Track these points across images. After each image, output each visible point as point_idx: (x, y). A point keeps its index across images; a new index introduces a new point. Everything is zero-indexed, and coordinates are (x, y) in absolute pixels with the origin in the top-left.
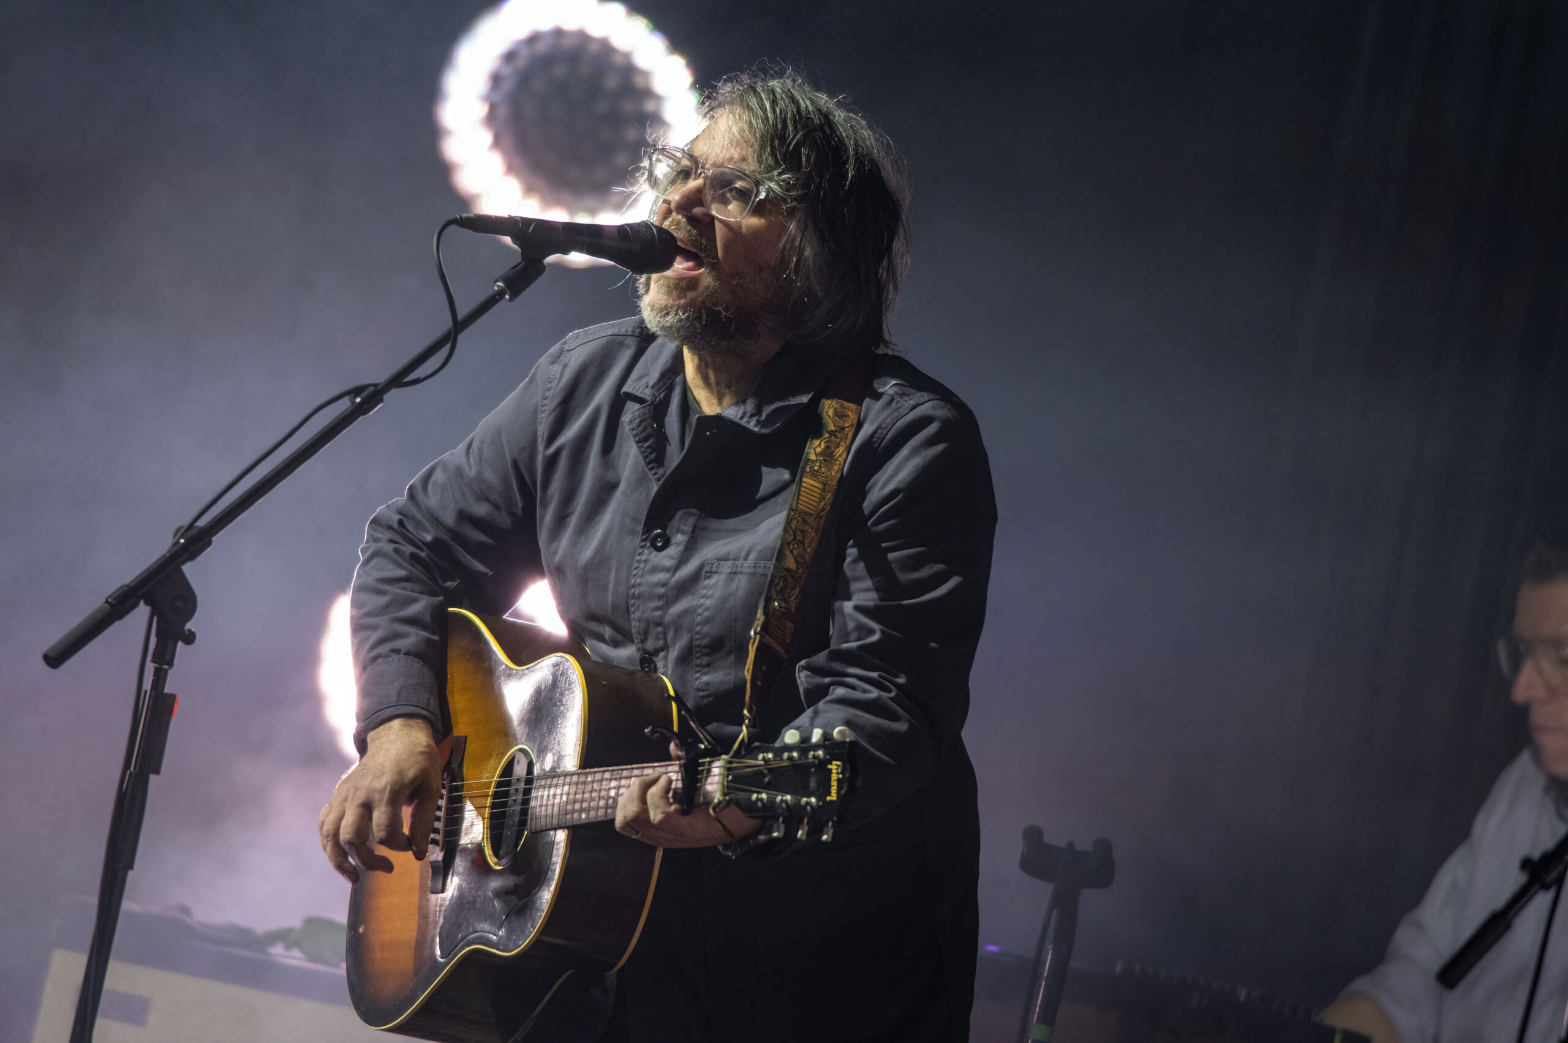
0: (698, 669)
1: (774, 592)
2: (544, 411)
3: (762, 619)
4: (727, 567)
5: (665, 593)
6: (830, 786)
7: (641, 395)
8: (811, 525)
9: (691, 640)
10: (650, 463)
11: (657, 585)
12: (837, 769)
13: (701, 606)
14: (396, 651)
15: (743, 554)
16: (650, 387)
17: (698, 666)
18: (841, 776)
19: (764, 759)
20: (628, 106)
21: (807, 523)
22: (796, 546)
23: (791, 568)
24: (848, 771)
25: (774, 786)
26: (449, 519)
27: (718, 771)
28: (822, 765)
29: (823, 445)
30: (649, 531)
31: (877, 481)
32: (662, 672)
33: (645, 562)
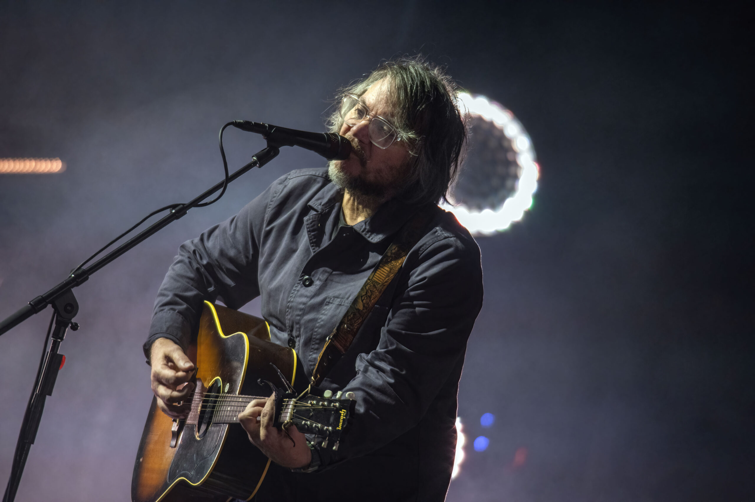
0: (312, 350)
1: (346, 319)
2: (270, 207)
3: (335, 332)
4: (337, 302)
5: (304, 308)
6: (339, 422)
7: (316, 208)
8: (378, 289)
9: (312, 334)
10: (312, 243)
11: (301, 303)
12: (343, 414)
13: (320, 318)
14: (173, 310)
15: (347, 296)
16: (322, 204)
17: (312, 349)
18: (345, 418)
19: (311, 403)
20: (500, 155)
21: (376, 288)
22: (366, 298)
23: (360, 309)
24: (349, 416)
25: (314, 418)
27: (291, 406)
28: (337, 410)
29: (396, 249)
30: (303, 276)
31: (416, 271)
32: (296, 347)
33: (298, 291)
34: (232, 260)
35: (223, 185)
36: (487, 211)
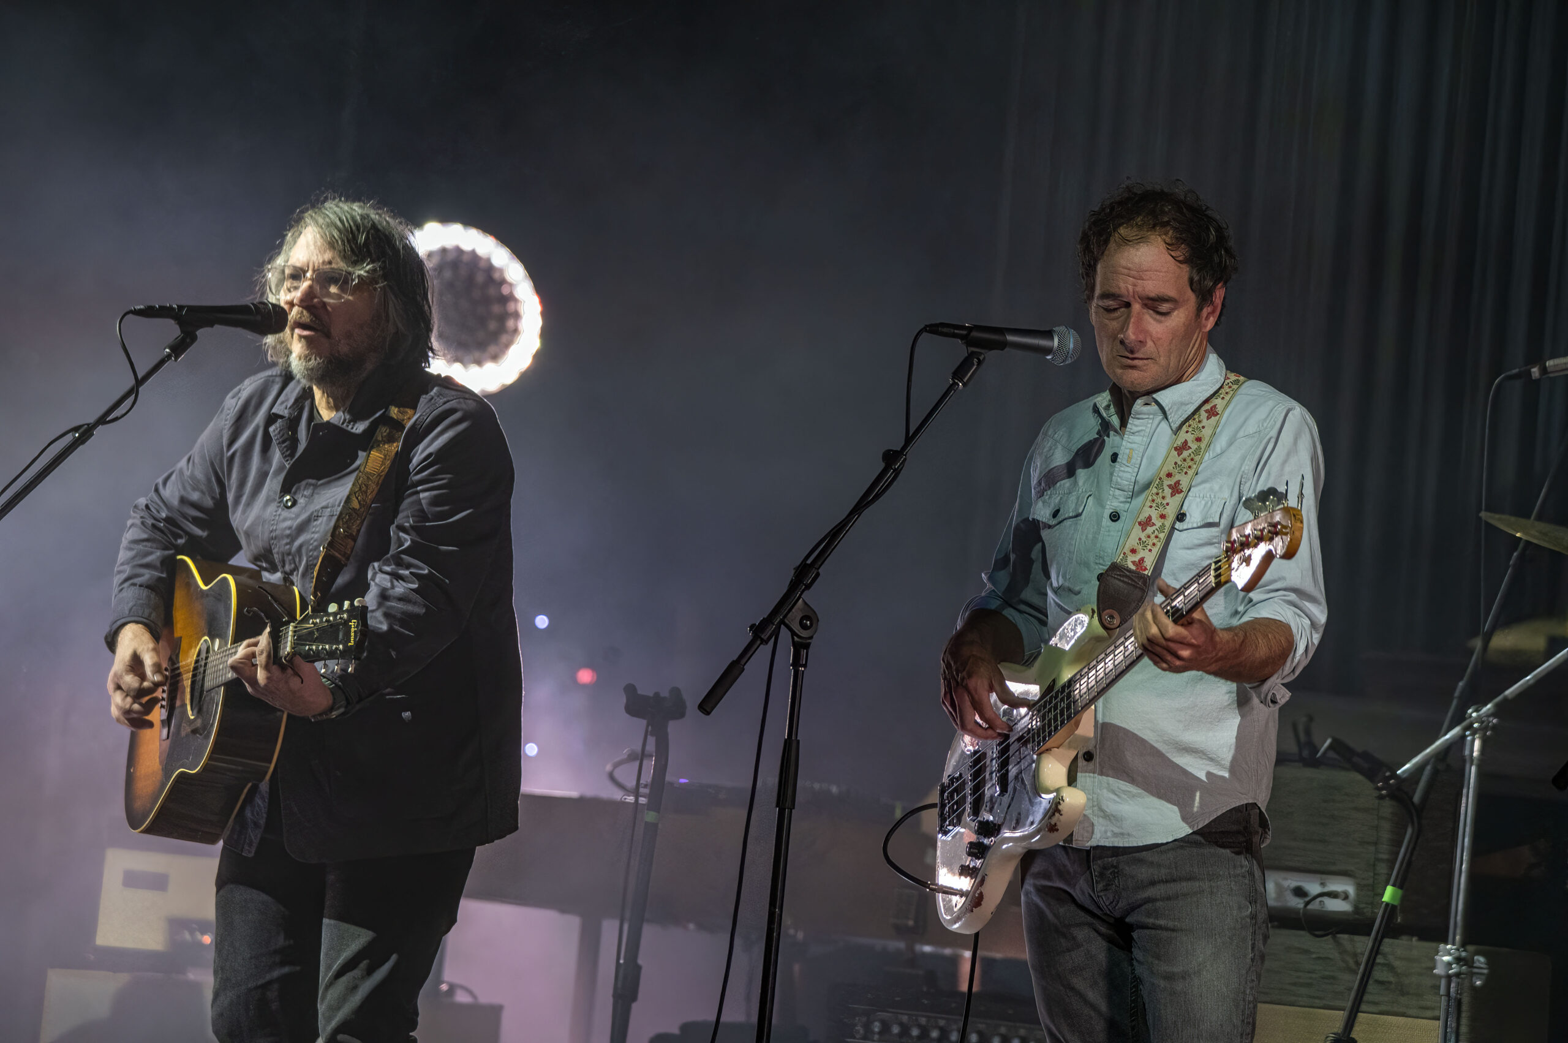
1: (341, 523)
4: (327, 512)
5: (290, 533)
6: (351, 636)
7: (282, 414)
10: (286, 457)
11: (285, 528)
12: (354, 625)
13: (313, 539)
14: (134, 585)
15: (337, 503)
16: (288, 407)
18: (356, 629)
19: (314, 623)
20: (492, 291)
21: (371, 480)
22: (360, 495)
23: (355, 507)
25: (319, 640)
26: (175, 502)
27: (290, 633)
28: (346, 623)
29: (388, 431)
30: (282, 497)
31: (418, 450)
32: (296, 584)
33: (279, 515)
34: (195, 505)
35: (134, 391)
36: (489, 366)
